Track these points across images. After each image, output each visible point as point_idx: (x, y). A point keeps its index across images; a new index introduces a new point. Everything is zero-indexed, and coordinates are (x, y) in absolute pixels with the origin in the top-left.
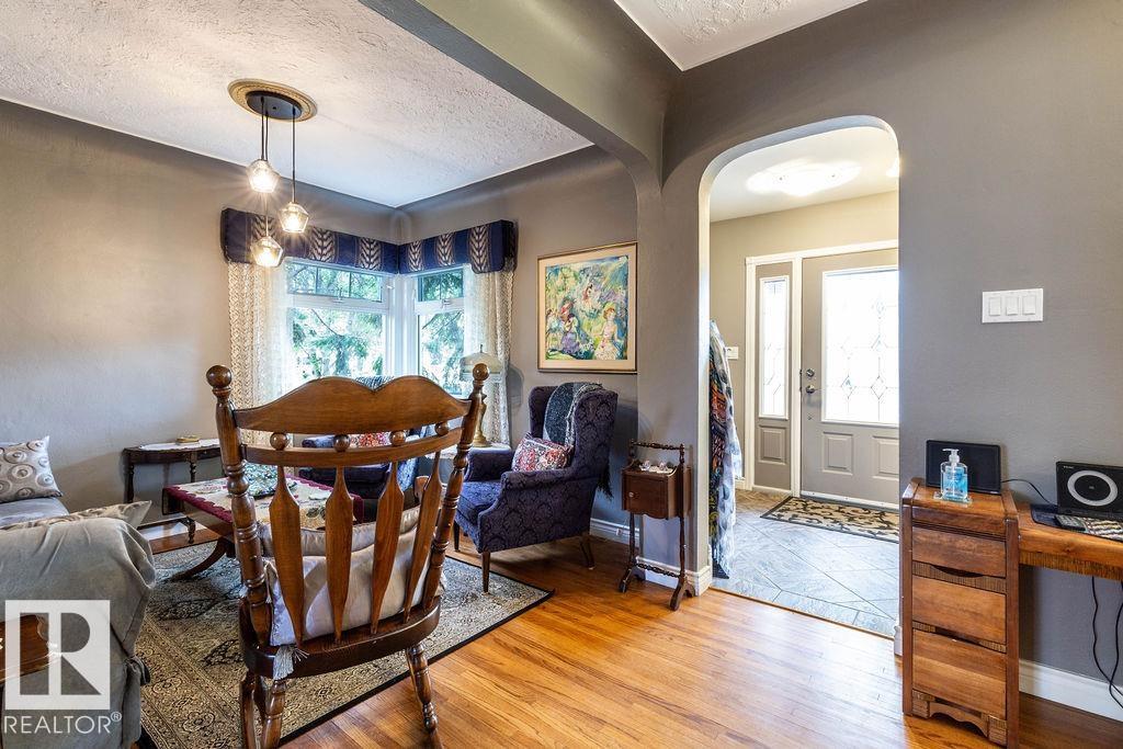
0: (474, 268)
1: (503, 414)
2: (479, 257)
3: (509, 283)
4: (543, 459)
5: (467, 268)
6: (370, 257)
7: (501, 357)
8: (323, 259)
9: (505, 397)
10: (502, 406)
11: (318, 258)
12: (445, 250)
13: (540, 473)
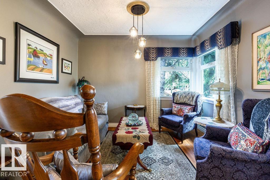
0: (219, 48)
1: (232, 110)
2: (220, 42)
3: (236, 50)
4: (242, 142)
5: (216, 49)
6: (183, 53)
7: (231, 84)
8: (169, 56)
9: (233, 102)
10: (231, 106)
11: (167, 56)
12: (207, 44)
13: (237, 152)
